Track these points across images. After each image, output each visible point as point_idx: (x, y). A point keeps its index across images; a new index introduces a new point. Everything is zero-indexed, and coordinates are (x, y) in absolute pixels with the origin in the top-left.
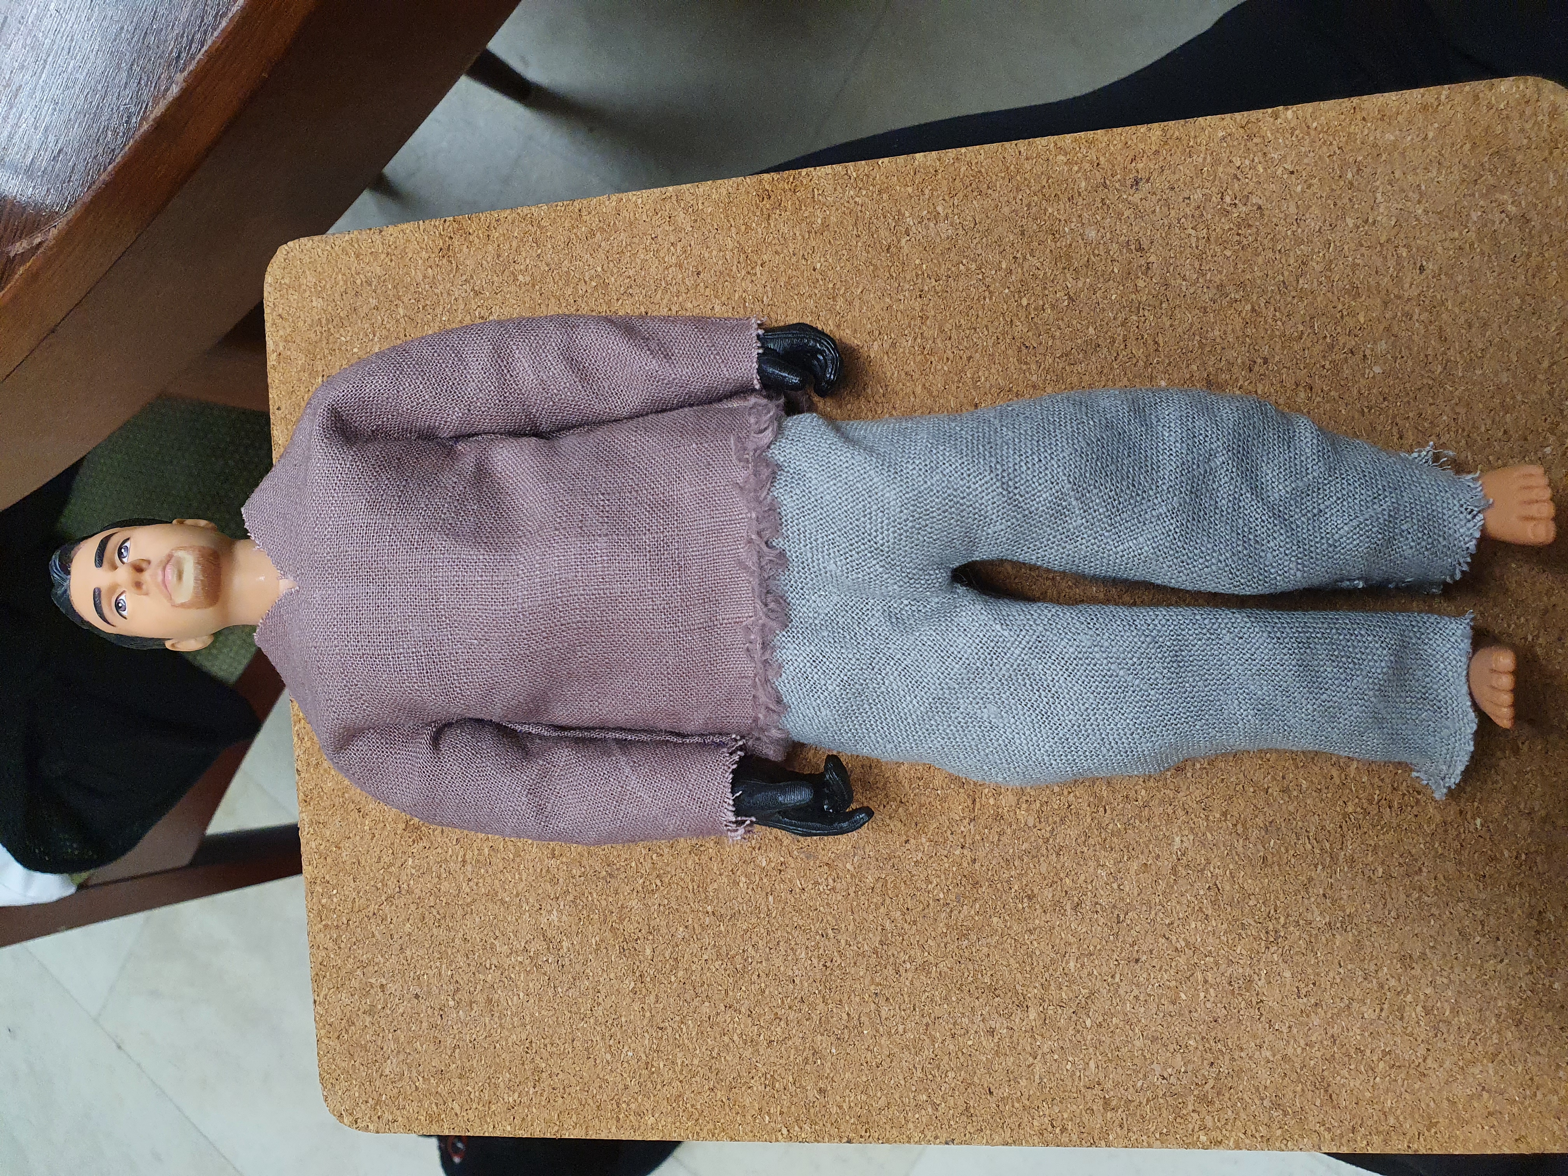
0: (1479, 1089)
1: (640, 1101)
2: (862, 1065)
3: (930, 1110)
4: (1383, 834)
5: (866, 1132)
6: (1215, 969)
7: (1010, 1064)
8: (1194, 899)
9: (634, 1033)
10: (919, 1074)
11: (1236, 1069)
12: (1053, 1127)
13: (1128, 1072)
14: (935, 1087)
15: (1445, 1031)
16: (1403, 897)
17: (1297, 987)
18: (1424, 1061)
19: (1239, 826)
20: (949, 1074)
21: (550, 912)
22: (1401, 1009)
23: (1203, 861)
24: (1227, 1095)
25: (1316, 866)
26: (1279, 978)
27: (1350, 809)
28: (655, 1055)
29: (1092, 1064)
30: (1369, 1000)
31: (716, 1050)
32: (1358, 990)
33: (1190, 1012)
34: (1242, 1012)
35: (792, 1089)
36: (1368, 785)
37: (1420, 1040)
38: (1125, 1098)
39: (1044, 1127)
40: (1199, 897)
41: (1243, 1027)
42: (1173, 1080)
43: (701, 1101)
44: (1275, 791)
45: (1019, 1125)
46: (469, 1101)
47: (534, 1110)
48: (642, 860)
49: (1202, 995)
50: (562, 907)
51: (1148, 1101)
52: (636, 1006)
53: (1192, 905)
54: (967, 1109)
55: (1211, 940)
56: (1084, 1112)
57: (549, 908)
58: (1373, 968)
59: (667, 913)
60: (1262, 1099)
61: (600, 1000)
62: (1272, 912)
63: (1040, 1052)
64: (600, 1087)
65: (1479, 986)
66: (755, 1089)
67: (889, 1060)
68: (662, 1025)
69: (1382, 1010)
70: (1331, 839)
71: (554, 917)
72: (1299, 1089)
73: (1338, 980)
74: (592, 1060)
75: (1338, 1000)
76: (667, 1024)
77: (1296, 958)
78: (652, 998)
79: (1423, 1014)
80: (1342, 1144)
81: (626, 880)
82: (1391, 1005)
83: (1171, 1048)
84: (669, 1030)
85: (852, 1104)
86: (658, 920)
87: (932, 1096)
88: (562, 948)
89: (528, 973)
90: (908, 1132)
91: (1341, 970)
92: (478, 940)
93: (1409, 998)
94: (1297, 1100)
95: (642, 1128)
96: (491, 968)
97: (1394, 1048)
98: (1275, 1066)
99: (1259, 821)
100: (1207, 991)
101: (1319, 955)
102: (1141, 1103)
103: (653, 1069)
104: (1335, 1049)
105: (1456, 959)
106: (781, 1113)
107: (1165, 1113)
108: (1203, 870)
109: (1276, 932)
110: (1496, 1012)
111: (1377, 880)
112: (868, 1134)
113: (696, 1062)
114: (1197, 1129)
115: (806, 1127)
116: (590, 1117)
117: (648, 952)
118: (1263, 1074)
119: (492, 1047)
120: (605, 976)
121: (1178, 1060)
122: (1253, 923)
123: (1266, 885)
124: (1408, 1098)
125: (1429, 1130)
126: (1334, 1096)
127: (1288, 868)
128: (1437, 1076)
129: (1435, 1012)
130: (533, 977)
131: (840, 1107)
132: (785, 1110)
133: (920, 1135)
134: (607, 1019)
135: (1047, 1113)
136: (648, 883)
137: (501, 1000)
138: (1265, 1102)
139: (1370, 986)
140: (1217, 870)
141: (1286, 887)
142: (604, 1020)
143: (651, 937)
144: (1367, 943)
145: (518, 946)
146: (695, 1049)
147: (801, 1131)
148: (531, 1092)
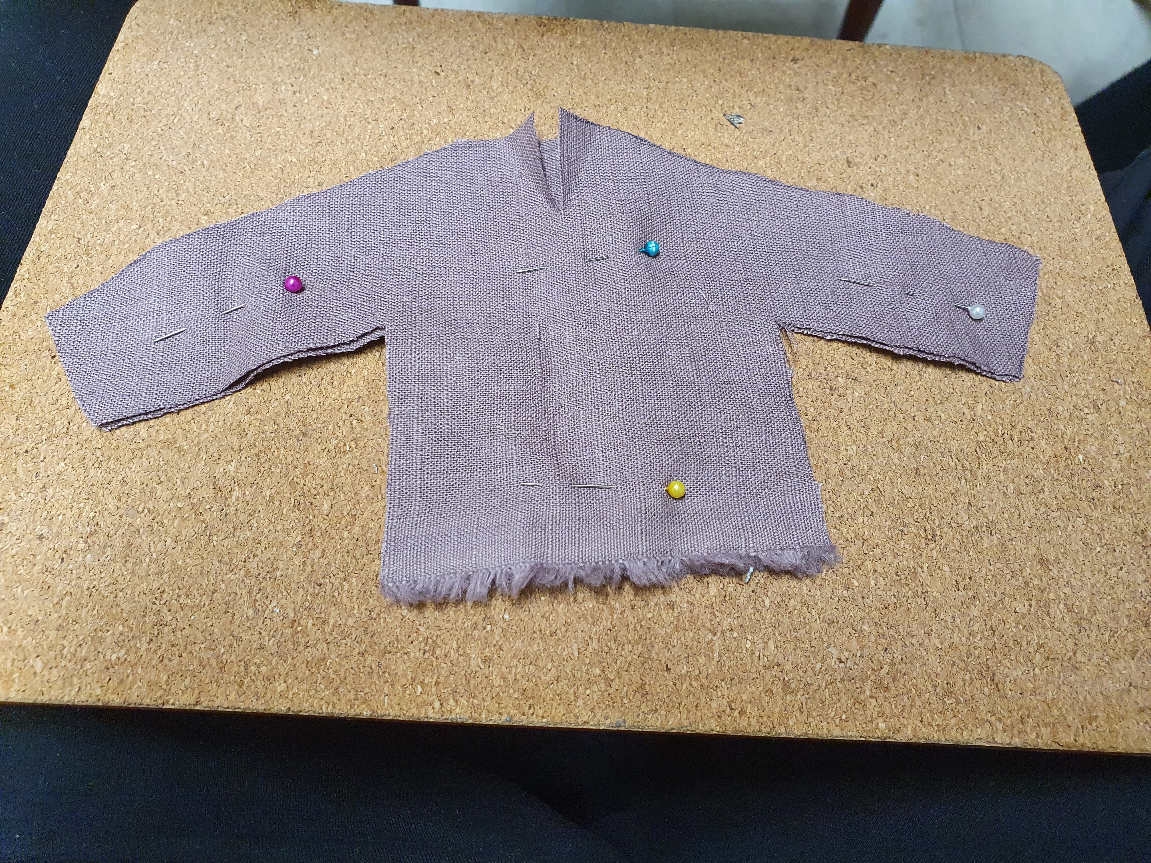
0: (1127, 684)
1: (274, 662)
2: (534, 632)
3: (603, 686)
4: (1010, 459)
5: (530, 708)
6: (883, 561)
7: (689, 640)
8: (859, 498)
9: (288, 588)
10: (594, 645)
11: (909, 655)
12: (732, 709)
13: (807, 654)
14: (610, 660)
15: (1087, 627)
16: (1033, 511)
17: (956, 581)
18: (1074, 655)
19: (894, 443)
20: (626, 646)
21: (228, 463)
22: (1047, 605)
23: (866, 467)
24: (902, 680)
25: (960, 479)
26: (938, 571)
27: (981, 438)
28: (306, 612)
29: (771, 644)
30: (1018, 596)
31: (377, 610)
32: (1008, 586)
33: (863, 598)
34: (909, 601)
35: (454, 656)
36: (992, 421)
37: (1067, 635)
38: (804, 681)
39: (722, 709)
40: (864, 497)
41: (912, 616)
42: (850, 664)
43: (347, 666)
44: (920, 418)
45: (697, 706)
46: (59, 657)
47: (140, 670)
48: (341, 424)
49: (873, 583)
50: (242, 459)
51: (827, 685)
52: (297, 560)
53: (859, 503)
54: (642, 686)
55: (877, 533)
56: (763, 695)
57: (229, 458)
58: (1017, 567)
59: (355, 472)
60: (935, 686)
61: (259, 552)
62: (928, 514)
63: (719, 629)
64: (231, 646)
65: (1107, 589)
66: (412, 654)
67: (563, 629)
68: (322, 581)
69: (1030, 606)
70: (969, 460)
71: (231, 468)
72: (967, 677)
73: (990, 577)
74: (229, 615)
75: (992, 595)
76: (327, 580)
77: (951, 555)
78: (318, 553)
79: (1066, 611)
80: (1013, 735)
81: (319, 440)
82: (1038, 602)
83: (847, 631)
84: (328, 587)
85: (518, 677)
86: (344, 478)
87: (606, 669)
88: (231, 496)
89: (184, 519)
90: (577, 711)
91: (992, 568)
92: (139, 483)
93: (1052, 596)
94: (967, 689)
95: (268, 696)
96: (143, 511)
97: (1046, 641)
98: (944, 654)
99: (910, 440)
100: (877, 580)
101: (971, 553)
102: (820, 686)
103: (299, 628)
104: (995, 639)
105: (1084, 564)
106: (437, 683)
107: (844, 699)
108: (865, 475)
109: (933, 531)
110: (1127, 613)
111: (1010, 495)
112: (531, 711)
113: (351, 622)
114: (875, 716)
115: (463, 701)
116: (207, 681)
117: (326, 507)
118: (933, 660)
119: (113, 596)
120: (271, 527)
121: (854, 645)
122: (913, 522)
123: (921, 491)
124: (1066, 690)
125: (1091, 724)
126: (1000, 686)
127: (937, 480)
128: (1088, 670)
129: (1076, 610)
130: (189, 524)
131: (504, 679)
132: (442, 679)
133: (589, 713)
134: (261, 571)
135: (726, 693)
136: (342, 444)
137: (143, 545)
138: (938, 690)
139: (1017, 583)
140: (878, 476)
141: (937, 495)
142: (257, 573)
143: (332, 494)
144: (1010, 546)
145: (182, 492)
146: (353, 608)
147: (457, 706)
148: (143, 649)
